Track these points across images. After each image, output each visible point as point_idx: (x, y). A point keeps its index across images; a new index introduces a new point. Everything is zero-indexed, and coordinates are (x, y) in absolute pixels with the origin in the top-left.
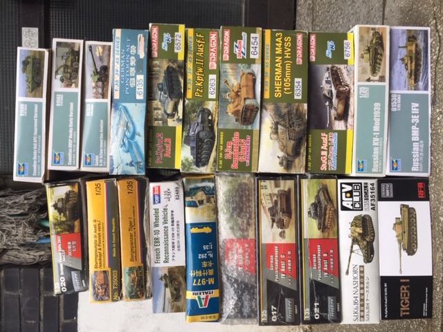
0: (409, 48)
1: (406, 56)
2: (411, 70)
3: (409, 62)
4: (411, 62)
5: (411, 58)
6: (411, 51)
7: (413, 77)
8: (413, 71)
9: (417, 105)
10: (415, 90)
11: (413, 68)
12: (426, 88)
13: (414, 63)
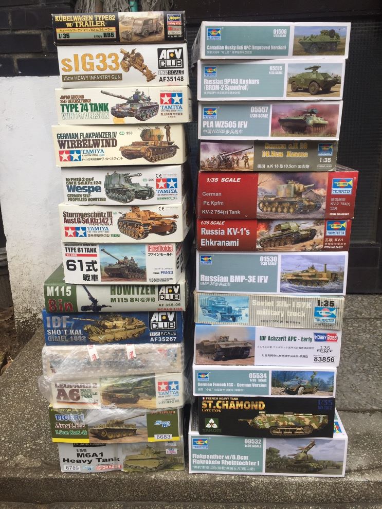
0: (325, 275)
1: (316, 271)
2: (301, 276)
3: (310, 274)
4: (309, 276)
5: (314, 276)
6: (321, 276)
7: (294, 278)
8: (301, 278)
9: (266, 281)
10: (281, 279)
11: (304, 278)
12: (283, 290)
13: (308, 278)
